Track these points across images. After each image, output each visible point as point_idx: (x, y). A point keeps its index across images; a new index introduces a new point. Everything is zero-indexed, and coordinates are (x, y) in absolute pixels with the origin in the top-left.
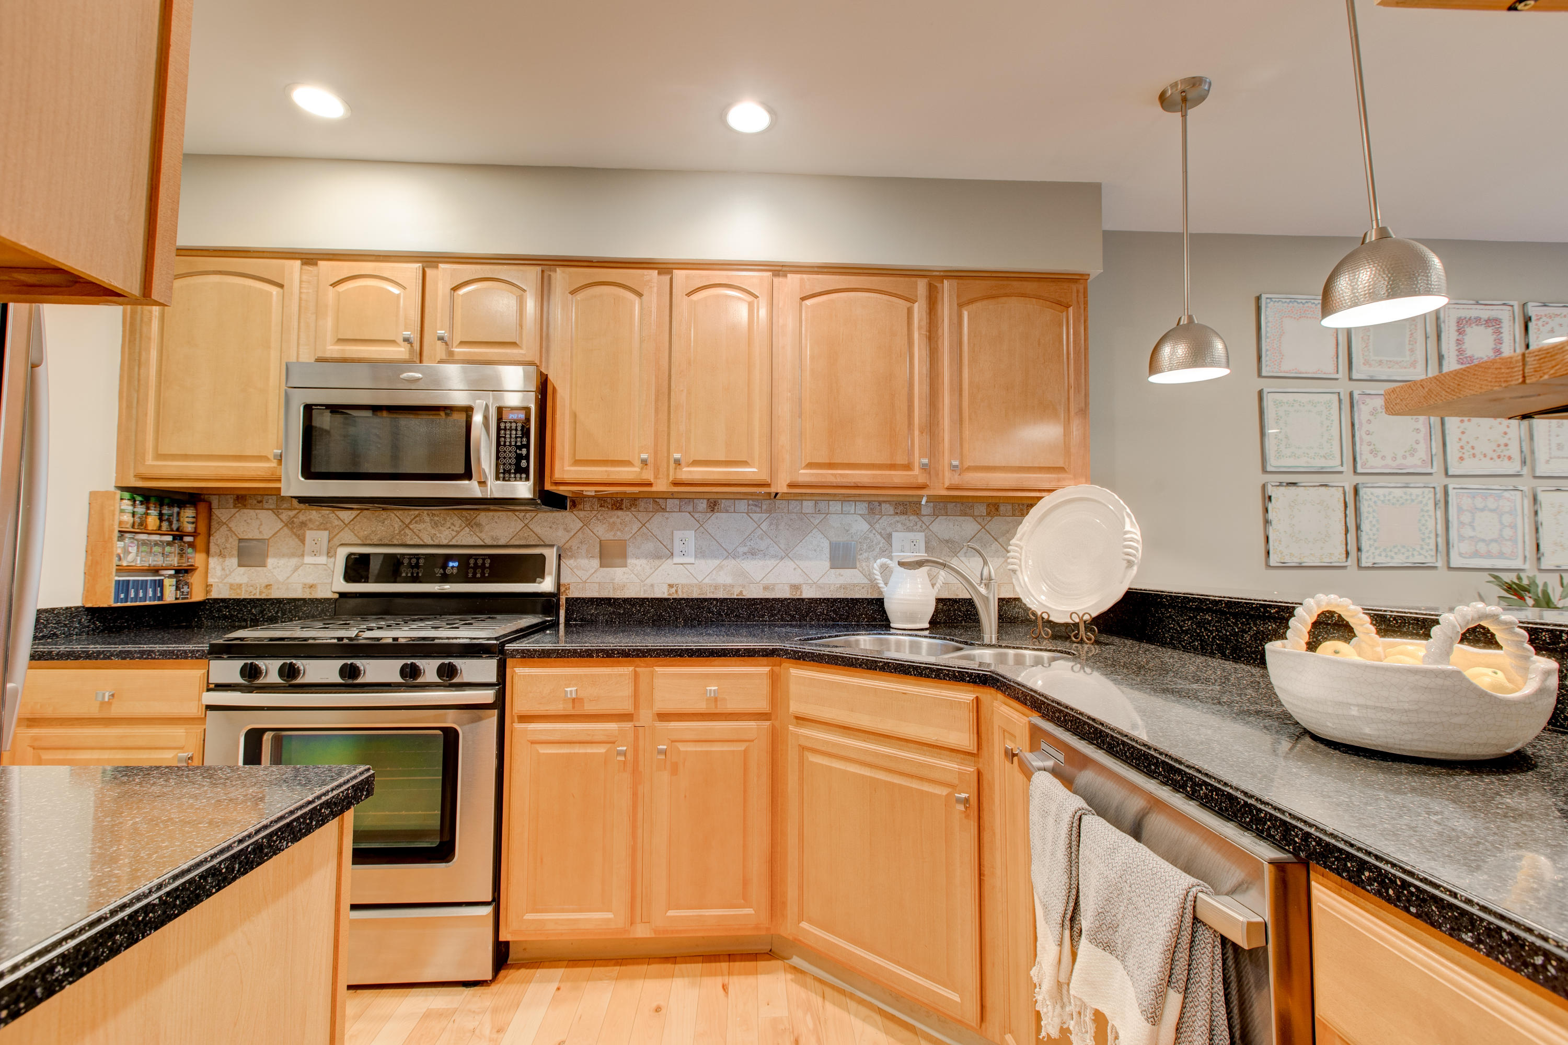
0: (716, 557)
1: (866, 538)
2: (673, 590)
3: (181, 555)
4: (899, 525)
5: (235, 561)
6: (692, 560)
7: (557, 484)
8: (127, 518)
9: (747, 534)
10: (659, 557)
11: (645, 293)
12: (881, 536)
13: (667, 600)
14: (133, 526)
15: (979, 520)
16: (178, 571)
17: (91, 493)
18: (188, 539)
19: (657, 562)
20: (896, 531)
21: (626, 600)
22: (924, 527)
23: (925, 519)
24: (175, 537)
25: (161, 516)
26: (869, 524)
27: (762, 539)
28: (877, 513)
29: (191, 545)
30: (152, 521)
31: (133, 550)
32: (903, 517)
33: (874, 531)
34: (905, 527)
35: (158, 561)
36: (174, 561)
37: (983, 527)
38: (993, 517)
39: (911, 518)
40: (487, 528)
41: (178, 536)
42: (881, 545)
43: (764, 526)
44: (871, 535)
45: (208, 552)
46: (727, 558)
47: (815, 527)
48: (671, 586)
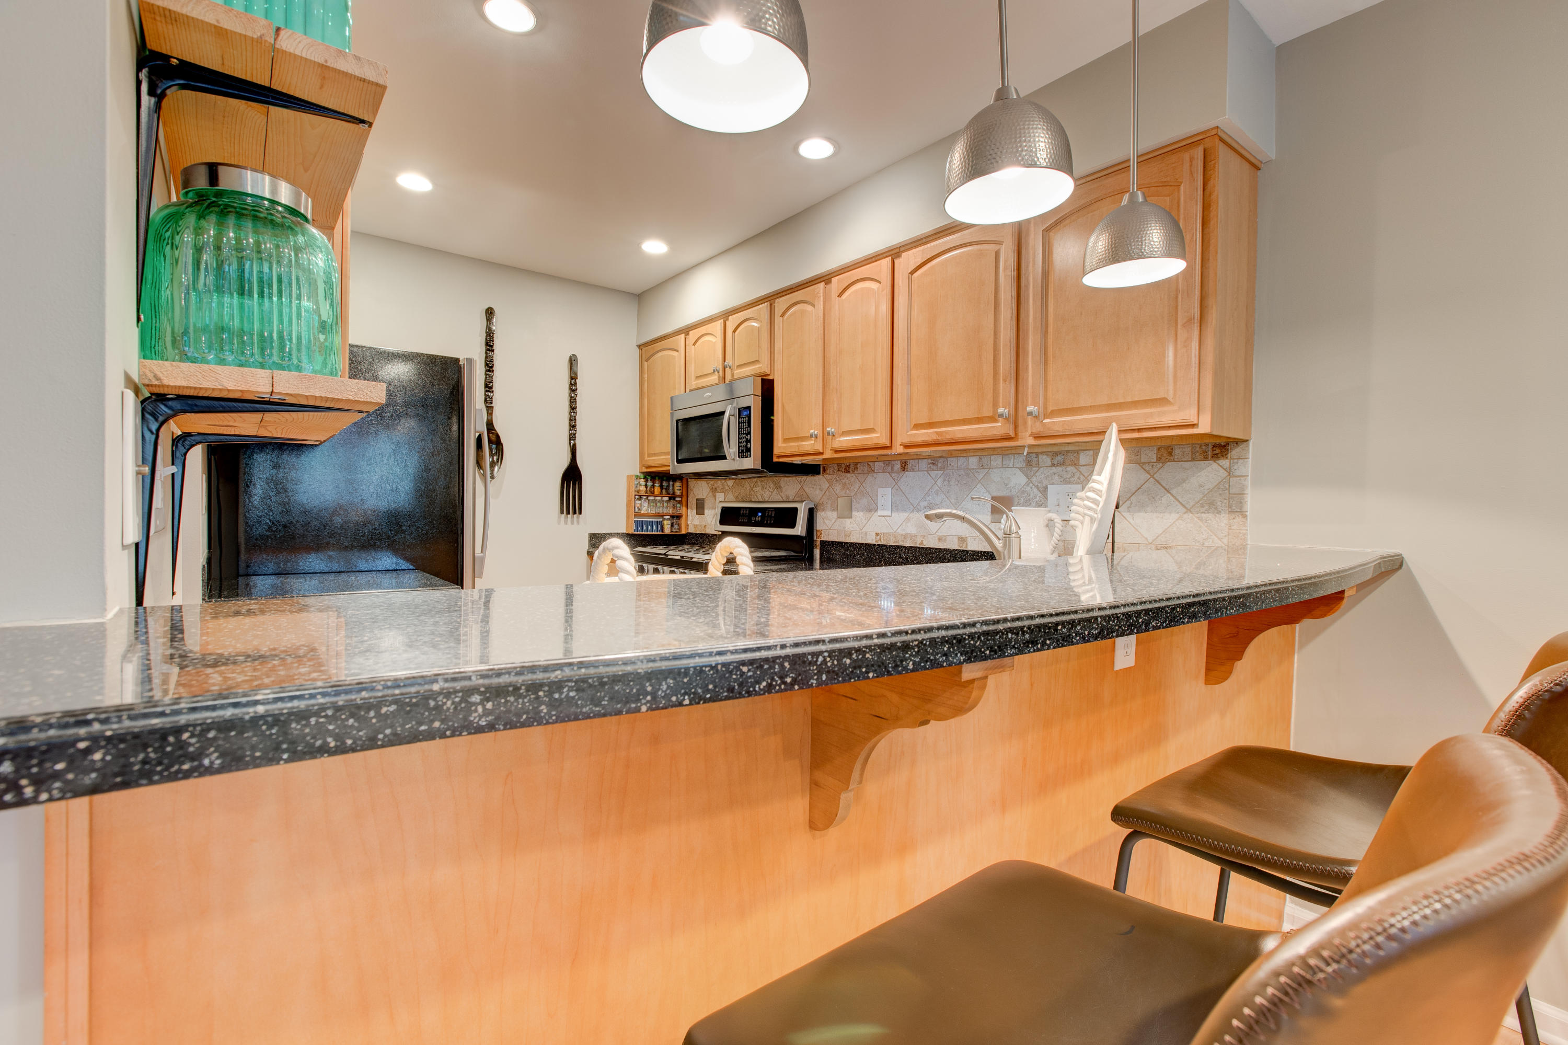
0: (905, 511)
1: (1023, 492)
2: (878, 537)
3: (674, 507)
4: (1056, 477)
5: (695, 511)
6: (889, 513)
7: (779, 457)
8: (643, 488)
9: (927, 490)
10: (870, 511)
11: (816, 303)
12: (1038, 489)
13: (874, 545)
14: (646, 492)
15: (1147, 467)
16: (673, 517)
17: (628, 476)
18: (678, 499)
19: (869, 514)
20: (1053, 484)
21: (851, 544)
22: (1082, 478)
23: (1083, 469)
24: (670, 498)
25: (661, 487)
26: (1027, 476)
27: (937, 494)
28: (1034, 465)
29: (680, 502)
30: (657, 489)
31: (646, 505)
32: (1060, 469)
33: (1031, 485)
34: (1062, 480)
35: (661, 511)
36: (670, 511)
37: (1152, 476)
38: (1164, 463)
39: (1069, 469)
40: (784, 489)
41: (672, 497)
42: (1037, 499)
43: (939, 482)
44: (1028, 489)
45: (687, 507)
46: (913, 511)
47: (979, 482)
48: (877, 535)
